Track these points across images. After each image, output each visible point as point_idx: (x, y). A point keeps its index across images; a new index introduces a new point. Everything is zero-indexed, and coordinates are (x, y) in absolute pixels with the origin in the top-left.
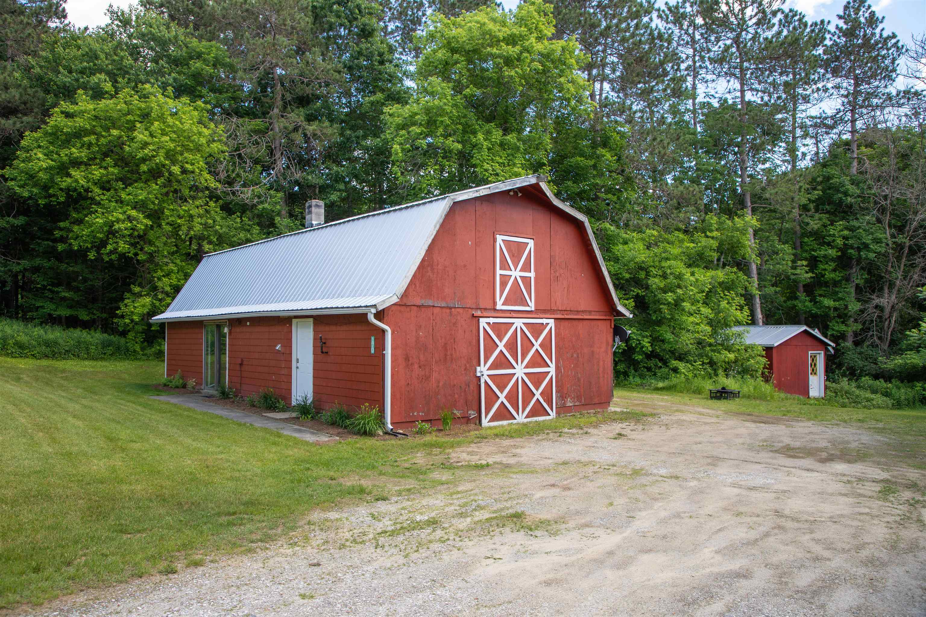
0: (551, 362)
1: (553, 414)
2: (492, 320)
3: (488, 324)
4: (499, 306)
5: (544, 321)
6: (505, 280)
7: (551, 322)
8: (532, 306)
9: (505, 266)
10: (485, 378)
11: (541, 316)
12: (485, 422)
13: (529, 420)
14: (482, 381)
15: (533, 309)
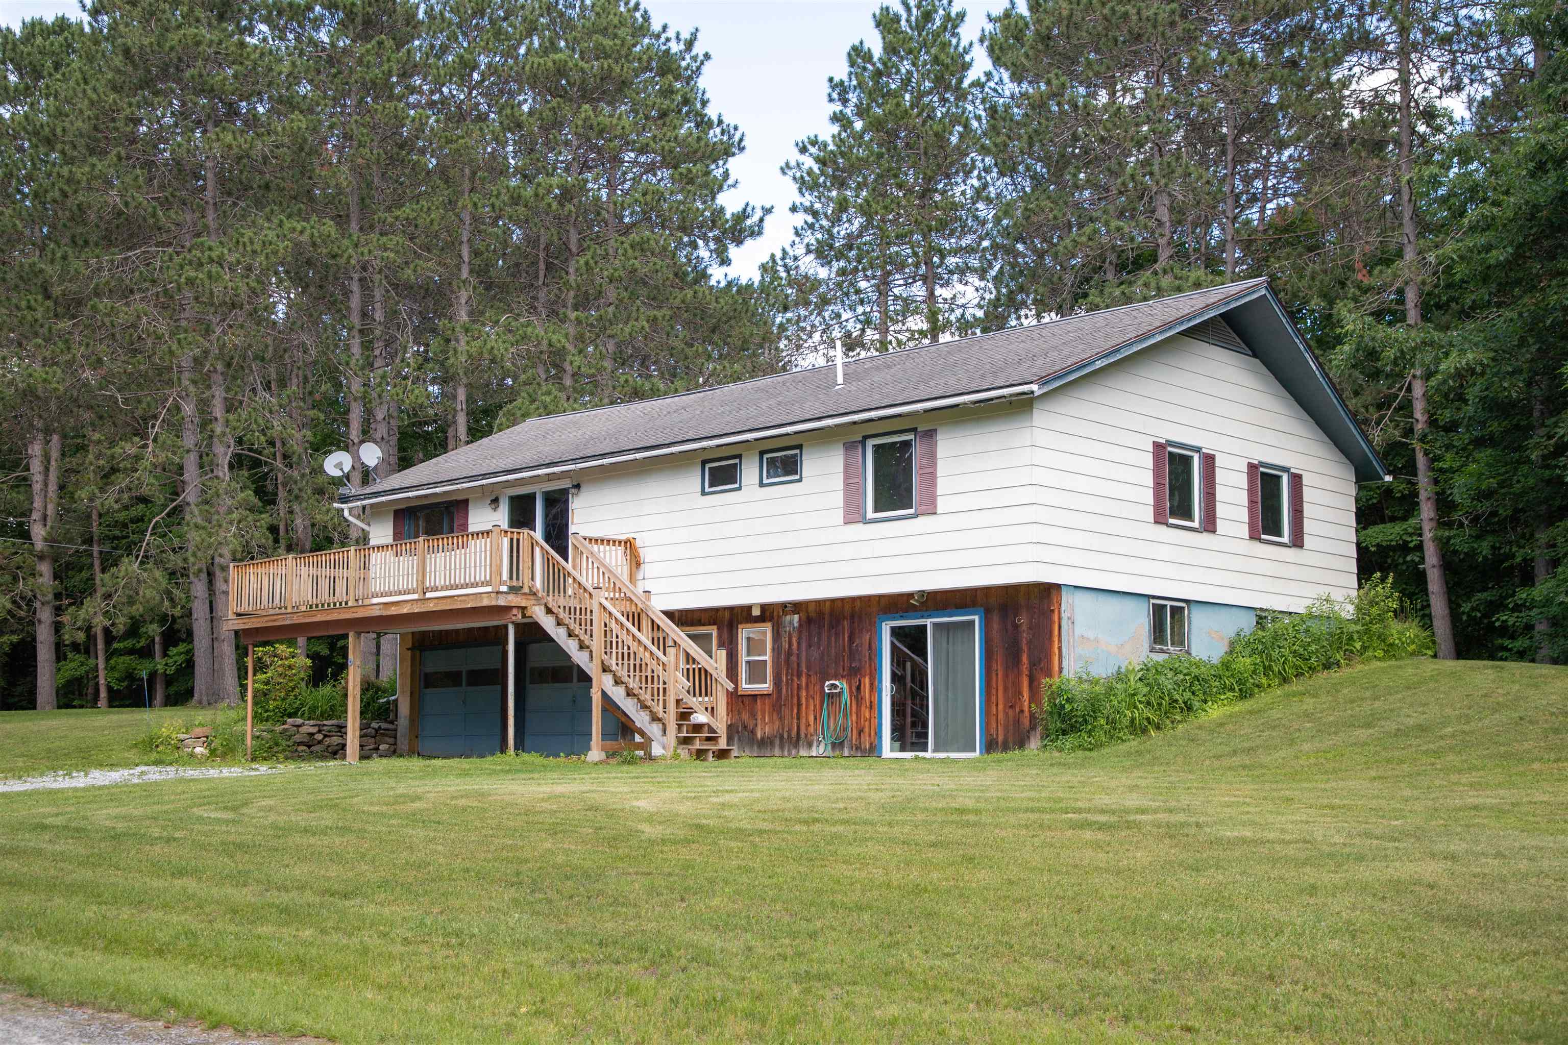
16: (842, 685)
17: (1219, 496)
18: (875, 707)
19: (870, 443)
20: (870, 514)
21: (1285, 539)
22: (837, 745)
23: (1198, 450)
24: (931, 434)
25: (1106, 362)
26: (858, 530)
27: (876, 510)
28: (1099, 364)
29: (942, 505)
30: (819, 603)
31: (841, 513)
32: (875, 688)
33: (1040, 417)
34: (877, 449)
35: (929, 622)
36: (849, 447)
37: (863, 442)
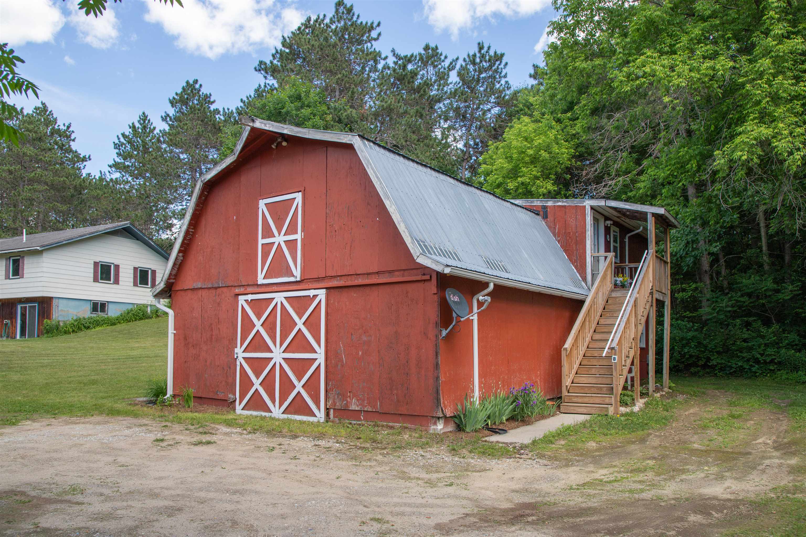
0: (319, 345)
1: (321, 415)
2: (250, 297)
3: (246, 301)
4: (261, 281)
5: (311, 293)
6: (267, 247)
7: (322, 294)
8: (297, 273)
9: (268, 233)
10: (240, 360)
11: (311, 286)
12: (239, 408)
13: (285, 416)
14: (238, 363)
15: (298, 279)
16: (9, 321)
17: (121, 274)
18: (16, 327)
19: (11, 259)
20: (11, 277)
21: (149, 286)
22: (8, 337)
23: (113, 264)
24: (23, 257)
25: (67, 242)
26: (8, 281)
27: (13, 276)
28: (64, 242)
29: (25, 275)
30: (5, 299)
31: (4, 276)
32: (16, 322)
33: (45, 255)
34: (13, 260)
35: (27, 305)
36: (6, 259)
37: (10, 258)
